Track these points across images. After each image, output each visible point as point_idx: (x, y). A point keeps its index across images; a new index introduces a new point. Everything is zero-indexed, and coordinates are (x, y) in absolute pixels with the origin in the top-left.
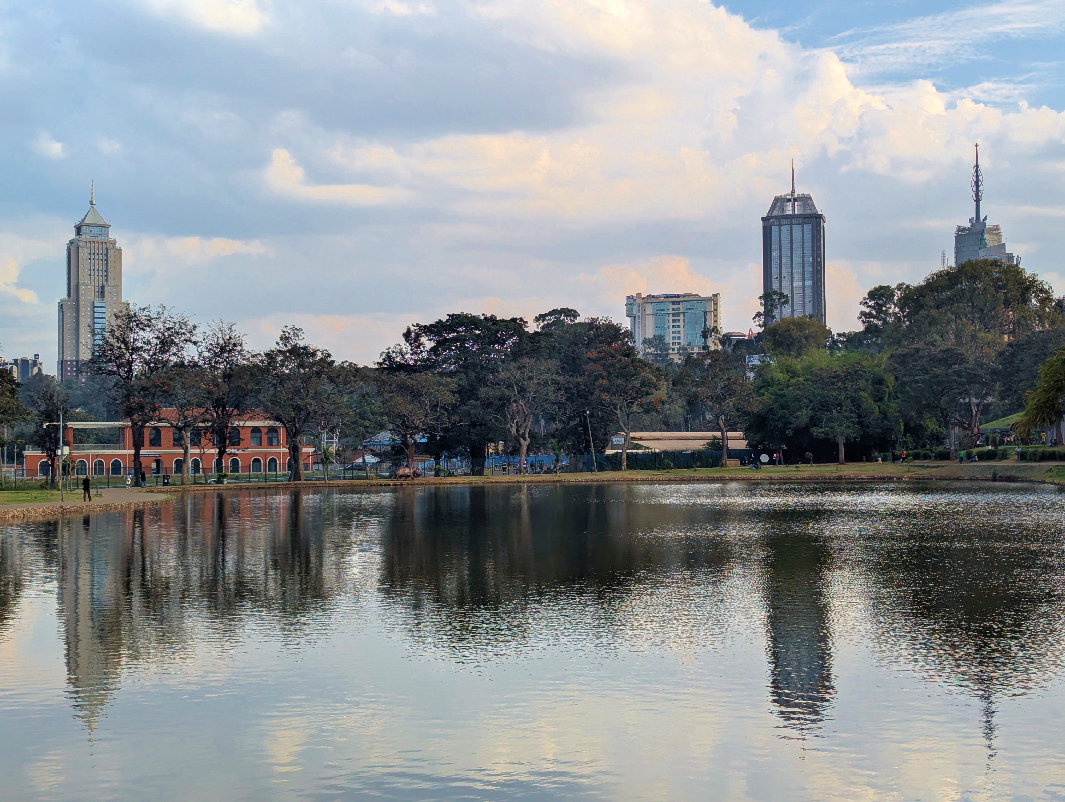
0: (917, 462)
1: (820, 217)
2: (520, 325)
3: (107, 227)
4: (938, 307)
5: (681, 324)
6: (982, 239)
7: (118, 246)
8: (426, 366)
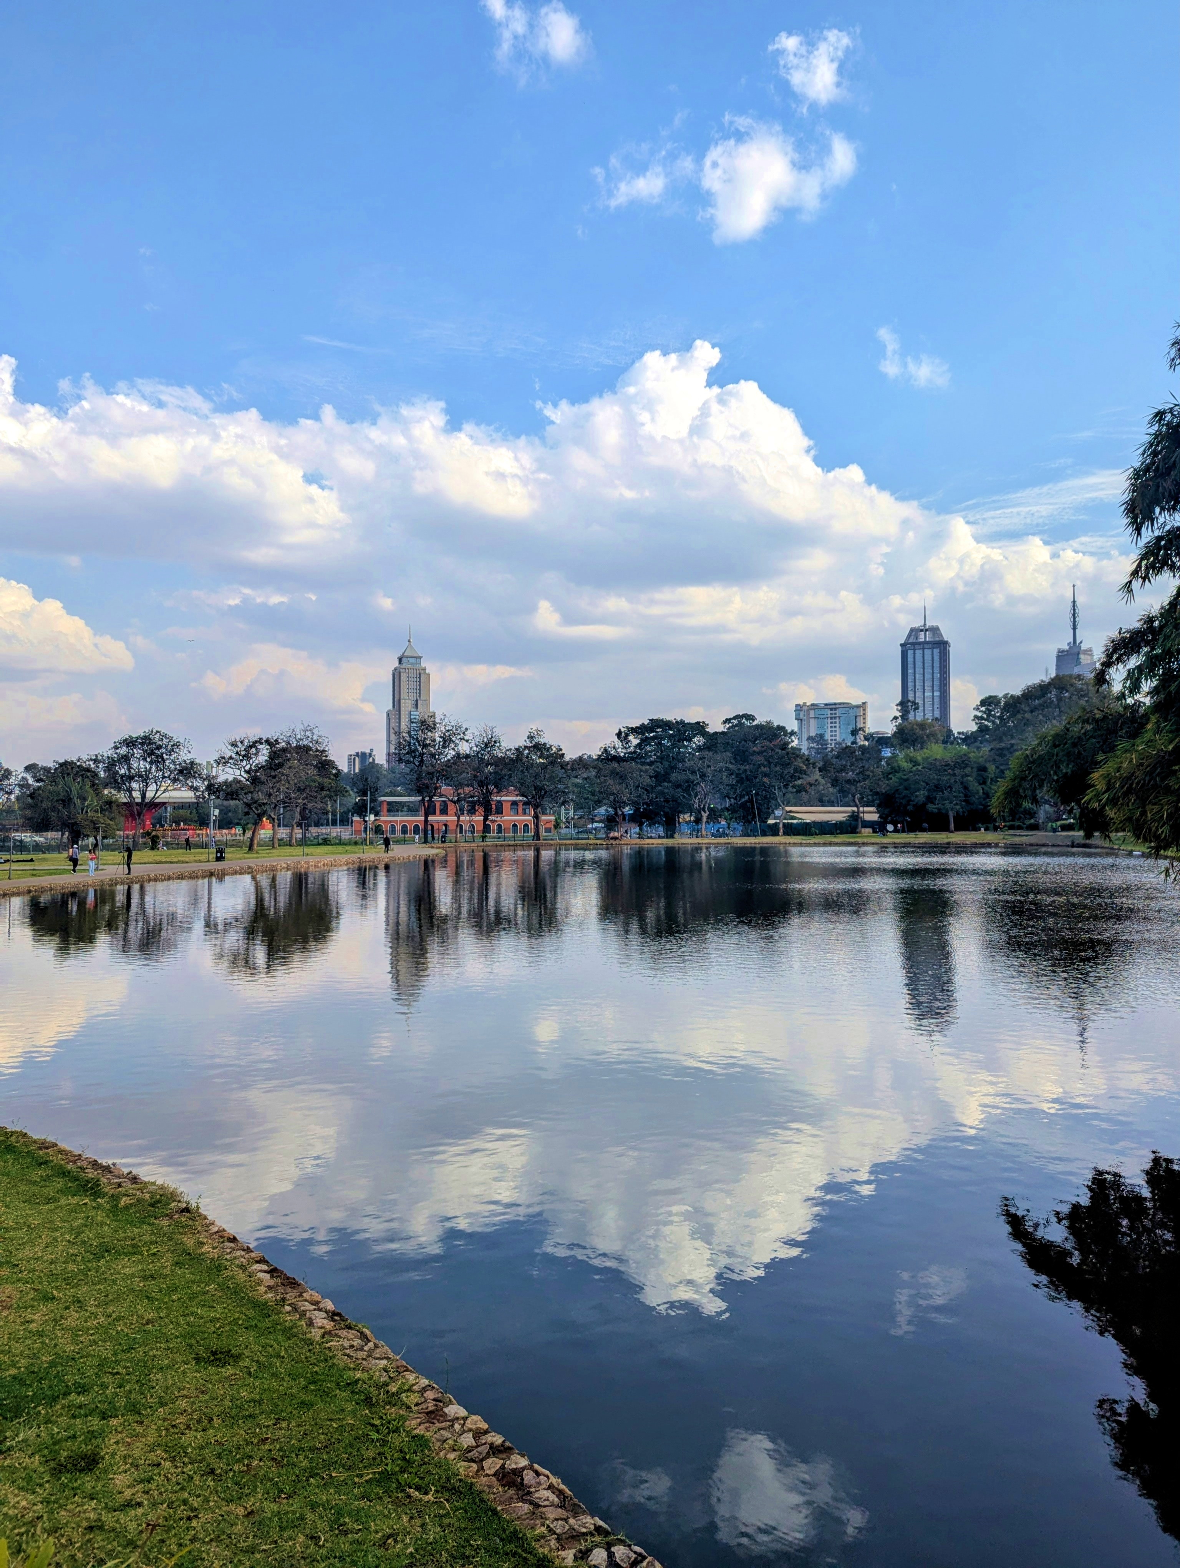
0: (1011, 832)
1: (946, 643)
2: (703, 727)
3: (421, 658)
4: (1032, 712)
5: (837, 725)
6: (1078, 659)
7: (427, 671)
8: (633, 757)
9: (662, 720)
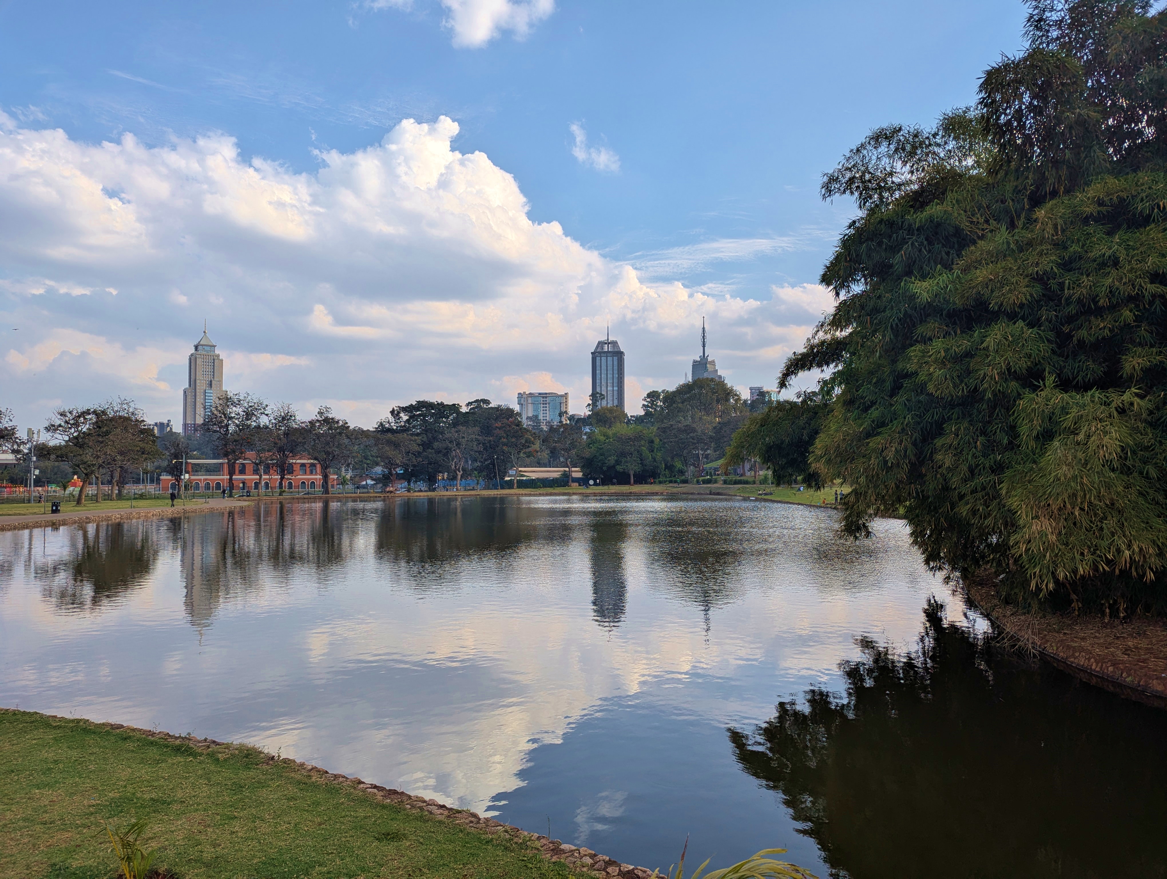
0: (671, 485)
1: (622, 353)
2: (457, 408)
3: (214, 346)
4: (683, 403)
5: (548, 409)
6: (706, 367)
7: (221, 358)
8: (404, 430)
9: (427, 402)
